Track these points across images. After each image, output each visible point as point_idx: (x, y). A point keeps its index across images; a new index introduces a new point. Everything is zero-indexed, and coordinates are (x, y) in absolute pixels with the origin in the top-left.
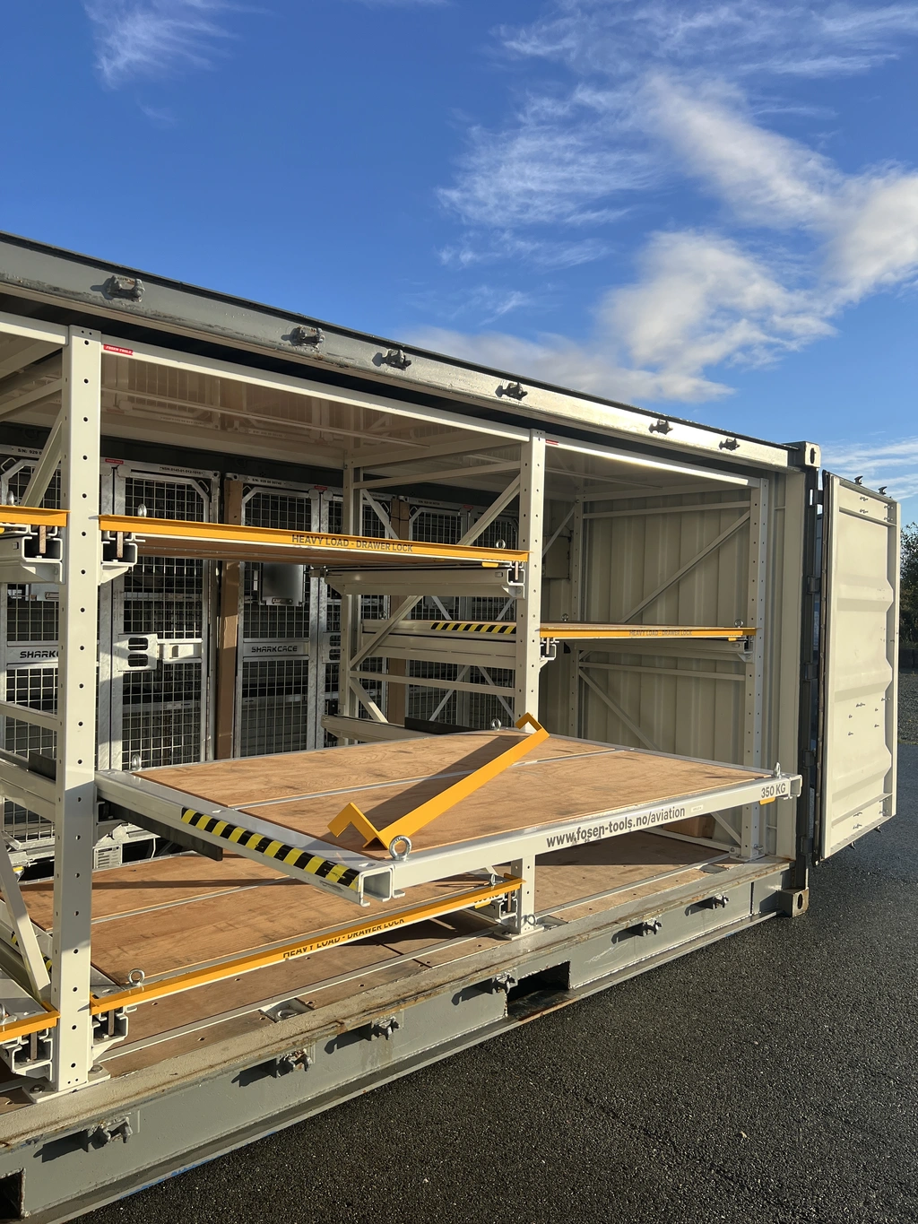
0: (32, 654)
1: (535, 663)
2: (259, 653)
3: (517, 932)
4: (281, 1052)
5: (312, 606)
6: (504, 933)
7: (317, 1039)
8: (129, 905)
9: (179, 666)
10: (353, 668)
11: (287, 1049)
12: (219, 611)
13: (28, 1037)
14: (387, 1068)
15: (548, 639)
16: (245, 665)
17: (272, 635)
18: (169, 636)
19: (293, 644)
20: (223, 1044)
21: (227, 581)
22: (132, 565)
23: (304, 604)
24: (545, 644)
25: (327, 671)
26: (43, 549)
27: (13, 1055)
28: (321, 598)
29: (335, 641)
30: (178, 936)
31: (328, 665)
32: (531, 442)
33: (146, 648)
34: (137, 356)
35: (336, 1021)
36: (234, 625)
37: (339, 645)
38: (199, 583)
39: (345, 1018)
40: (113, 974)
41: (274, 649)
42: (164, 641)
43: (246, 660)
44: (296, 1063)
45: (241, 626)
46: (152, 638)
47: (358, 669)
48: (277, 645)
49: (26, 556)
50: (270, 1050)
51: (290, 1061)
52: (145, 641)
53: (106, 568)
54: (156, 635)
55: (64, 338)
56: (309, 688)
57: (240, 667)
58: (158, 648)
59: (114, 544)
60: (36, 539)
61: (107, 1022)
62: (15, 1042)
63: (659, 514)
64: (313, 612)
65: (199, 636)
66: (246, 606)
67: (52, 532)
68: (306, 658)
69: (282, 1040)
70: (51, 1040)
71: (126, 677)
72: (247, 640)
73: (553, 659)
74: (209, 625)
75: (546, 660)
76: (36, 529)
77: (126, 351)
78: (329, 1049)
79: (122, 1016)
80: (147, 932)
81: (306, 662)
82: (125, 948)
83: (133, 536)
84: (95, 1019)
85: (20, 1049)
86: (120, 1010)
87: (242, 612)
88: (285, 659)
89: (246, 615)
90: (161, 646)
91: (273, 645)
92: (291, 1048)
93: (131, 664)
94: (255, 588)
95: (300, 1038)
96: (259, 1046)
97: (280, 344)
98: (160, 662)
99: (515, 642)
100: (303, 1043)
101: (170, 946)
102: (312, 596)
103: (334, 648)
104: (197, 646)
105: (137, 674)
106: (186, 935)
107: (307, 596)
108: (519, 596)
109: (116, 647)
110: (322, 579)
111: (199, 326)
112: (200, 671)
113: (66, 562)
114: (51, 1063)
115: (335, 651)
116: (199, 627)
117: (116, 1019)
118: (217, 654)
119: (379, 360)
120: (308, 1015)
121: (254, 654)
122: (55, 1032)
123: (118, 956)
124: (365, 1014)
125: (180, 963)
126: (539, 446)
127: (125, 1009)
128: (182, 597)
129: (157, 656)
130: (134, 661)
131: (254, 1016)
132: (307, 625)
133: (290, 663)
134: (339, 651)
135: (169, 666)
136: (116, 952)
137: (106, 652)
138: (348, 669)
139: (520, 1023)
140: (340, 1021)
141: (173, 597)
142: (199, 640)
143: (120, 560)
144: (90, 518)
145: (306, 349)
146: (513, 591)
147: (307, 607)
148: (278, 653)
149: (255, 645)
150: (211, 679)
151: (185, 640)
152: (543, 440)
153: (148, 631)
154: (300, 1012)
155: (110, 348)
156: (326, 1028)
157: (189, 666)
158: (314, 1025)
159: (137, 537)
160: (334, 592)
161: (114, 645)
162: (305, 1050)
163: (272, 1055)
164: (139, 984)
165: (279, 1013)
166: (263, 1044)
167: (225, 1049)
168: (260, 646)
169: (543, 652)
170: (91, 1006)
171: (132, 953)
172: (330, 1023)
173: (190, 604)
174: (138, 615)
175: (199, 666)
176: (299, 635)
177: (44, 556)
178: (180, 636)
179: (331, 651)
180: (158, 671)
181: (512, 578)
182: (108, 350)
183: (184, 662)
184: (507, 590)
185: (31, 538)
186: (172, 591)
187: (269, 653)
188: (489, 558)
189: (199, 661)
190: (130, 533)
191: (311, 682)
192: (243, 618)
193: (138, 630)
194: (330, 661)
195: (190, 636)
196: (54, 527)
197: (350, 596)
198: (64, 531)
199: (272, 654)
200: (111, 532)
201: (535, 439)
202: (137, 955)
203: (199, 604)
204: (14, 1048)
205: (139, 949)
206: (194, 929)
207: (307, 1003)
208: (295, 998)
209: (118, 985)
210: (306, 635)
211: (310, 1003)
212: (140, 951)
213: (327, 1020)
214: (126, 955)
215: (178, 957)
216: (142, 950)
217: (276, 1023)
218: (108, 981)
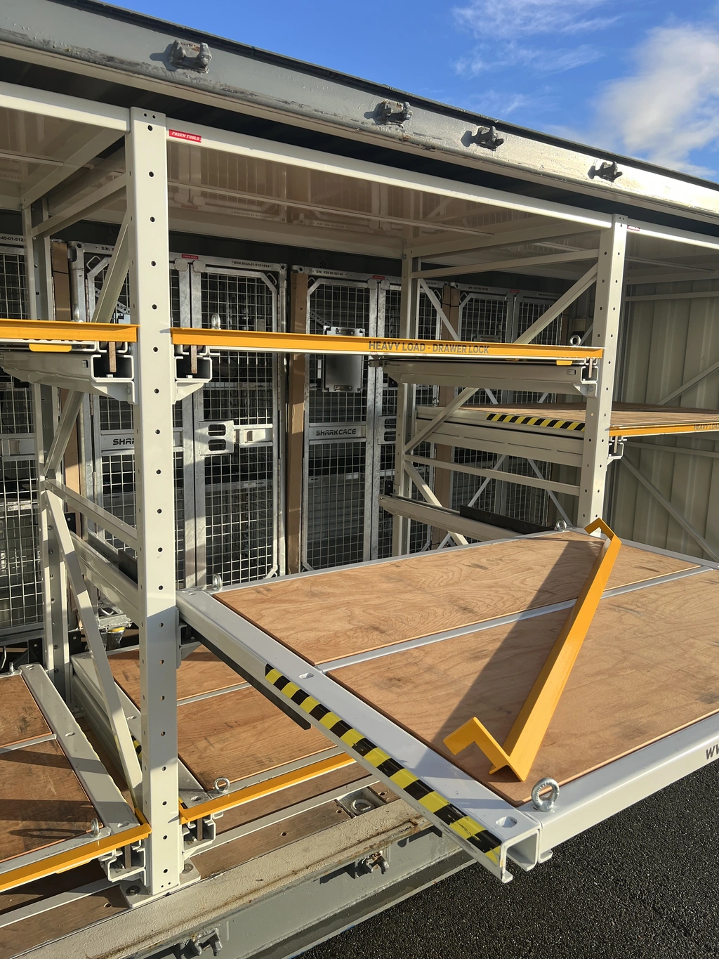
0: (124, 441)
1: (603, 460)
2: (322, 437)
4: (359, 856)
5: (369, 392)
7: (392, 841)
8: (214, 682)
9: (253, 449)
10: (408, 453)
11: (364, 853)
12: (289, 398)
13: (122, 849)
14: (455, 855)
15: (616, 438)
16: (311, 447)
17: (335, 420)
18: (244, 422)
19: (352, 428)
20: (304, 843)
21: (295, 371)
22: (207, 381)
23: (362, 390)
24: (614, 443)
25: (382, 451)
26: (113, 368)
27: (109, 866)
28: (377, 384)
29: (390, 424)
30: (260, 726)
31: (383, 447)
32: (613, 228)
33: (223, 434)
34: (206, 143)
35: (409, 821)
36: (301, 410)
37: (395, 427)
38: (270, 372)
39: (417, 818)
40: (201, 774)
41: (336, 432)
42: (239, 427)
43: (312, 443)
44: (373, 865)
45: (307, 412)
46: (229, 425)
47: (412, 452)
48: (339, 429)
49: (96, 375)
50: (349, 854)
51: (368, 864)
52: (223, 427)
53: (180, 385)
54: (232, 422)
55: (125, 122)
56: (366, 467)
57: (307, 449)
58: (234, 433)
59: (188, 358)
60: (105, 357)
61: (196, 828)
62: (110, 855)
63: (706, 298)
64: (370, 397)
65: (270, 421)
66: (312, 393)
67: (122, 348)
68: (364, 440)
69: (360, 842)
70: (144, 850)
71: (207, 460)
72: (312, 425)
73: (619, 457)
74: (279, 412)
75: (612, 458)
76: (105, 346)
77: (194, 138)
78: (402, 844)
79: (210, 823)
80: (231, 719)
81: (364, 444)
82: (212, 740)
83: (208, 349)
84: (185, 826)
85: (114, 860)
86: (208, 817)
87: (308, 399)
88: (345, 441)
89: (311, 404)
90: (237, 431)
91: (335, 429)
92: (369, 851)
93: (211, 448)
94: (319, 376)
95: (376, 840)
96: (338, 849)
97: (363, 123)
98: (236, 446)
99: (583, 439)
100: (380, 846)
101: (252, 740)
102: (369, 383)
103: (388, 430)
104: (269, 431)
105: (217, 458)
106: (266, 725)
107: (365, 382)
108: (590, 394)
109: (198, 433)
110: (380, 369)
111: (274, 102)
112: (272, 454)
113: (138, 380)
114: (144, 870)
115: (390, 433)
116: (271, 414)
117: (205, 825)
118: (286, 438)
119: (468, 139)
120: (382, 810)
121: (318, 437)
122: (147, 843)
123: (205, 749)
125: (261, 764)
126: (621, 232)
127: (212, 816)
128: (254, 386)
129: (234, 441)
130: (214, 445)
131: (331, 808)
132: (365, 409)
133: (349, 445)
134: (395, 433)
135: (244, 450)
136: (202, 744)
137: (189, 438)
138: (403, 453)
140: (414, 820)
141: (247, 386)
142: (270, 426)
143: (195, 376)
144: (161, 332)
145: (391, 129)
146: (585, 389)
147: (365, 393)
148: (339, 436)
149: (319, 429)
150: (282, 461)
151: (258, 426)
152: (625, 226)
153: (226, 418)
154: (376, 806)
155: (176, 134)
156: (400, 829)
157: (262, 449)
158: (389, 823)
159: (212, 351)
160: (391, 380)
161: (196, 431)
162: (381, 852)
163: (351, 859)
164: (225, 792)
165: (354, 803)
166: (343, 846)
167: (306, 850)
168: (324, 430)
169: (611, 451)
170: (180, 816)
171: (218, 746)
172: (404, 823)
173: (261, 392)
174: (216, 404)
175: (271, 448)
176: (357, 419)
177: (116, 375)
178: (253, 422)
179: (386, 433)
180: (235, 455)
181: (585, 376)
182: (174, 136)
183: (258, 446)
184: (578, 388)
185: (100, 356)
186: (245, 381)
187: (331, 436)
188: (562, 355)
189: (271, 444)
190: (204, 346)
191: (368, 461)
192: (308, 404)
193: (216, 417)
194: (385, 443)
195: (262, 422)
196: (123, 343)
197: (406, 385)
198: (134, 346)
199: (334, 436)
200: (183, 345)
201: (617, 225)
202: (222, 750)
203: (270, 392)
204: (110, 860)
205: (224, 742)
206: (272, 718)
207: (379, 794)
208: (368, 787)
209: (206, 790)
210: (364, 419)
211: (383, 794)
212: (225, 744)
213: (400, 818)
214: (212, 749)
215: (260, 755)
216: (227, 743)
217: (352, 818)
218: (196, 784)
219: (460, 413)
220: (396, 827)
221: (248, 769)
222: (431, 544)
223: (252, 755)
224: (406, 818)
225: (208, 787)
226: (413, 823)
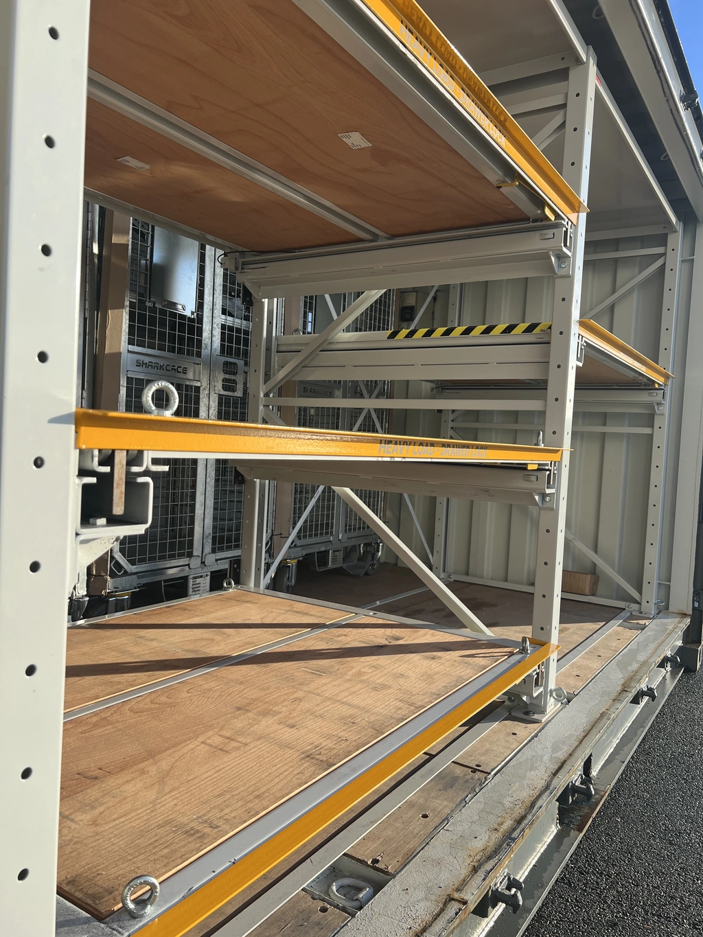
3: (543, 712)
5: (205, 320)
6: (527, 713)
10: (266, 395)
12: (99, 301)
15: (580, 338)
16: (129, 380)
17: (161, 349)
23: (196, 316)
24: (578, 344)
25: (220, 404)
28: (215, 312)
29: (229, 368)
31: (220, 397)
32: (587, 64)
35: (450, 898)
36: (117, 322)
39: (458, 890)
43: (131, 374)
45: (126, 329)
47: (273, 394)
57: (123, 382)
64: (206, 327)
66: (132, 305)
68: (198, 384)
72: (131, 347)
74: (85, 320)
81: (198, 389)
87: (128, 309)
102: (206, 307)
103: (227, 376)
107: (200, 305)
108: (561, 272)
115: (231, 380)
121: (138, 369)
124: (481, 874)
131: (303, 905)
132: (200, 342)
133: (179, 387)
138: (261, 394)
139: (582, 835)
140: (457, 896)
147: (200, 319)
149: (141, 358)
150: (87, 394)
152: (595, 73)
154: (378, 887)
156: (447, 917)
165: (334, 888)
169: (577, 353)
172: (446, 905)
176: (190, 353)
179: (223, 380)
192: (128, 316)
194: (223, 392)
201: (591, 62)
205: (93, 808)
206: (171, 751)
207: (369, 862)
208: (345, 854)
209: (99, 917)
210: (199, 355)
211: (375, 861)
212: (97, 811)
213: (433, 898)
214: (73, 825)
215: (185, 820)
216: (101, 809)
217: (353, 916)
218: (68, 908)
219: (344, 336)
220: (438, 915)
221: (175, 851)
222: (272, 535)
223: (166, 823)
224: (441, 894)
225: (103, 909)
226: (459, 901)
